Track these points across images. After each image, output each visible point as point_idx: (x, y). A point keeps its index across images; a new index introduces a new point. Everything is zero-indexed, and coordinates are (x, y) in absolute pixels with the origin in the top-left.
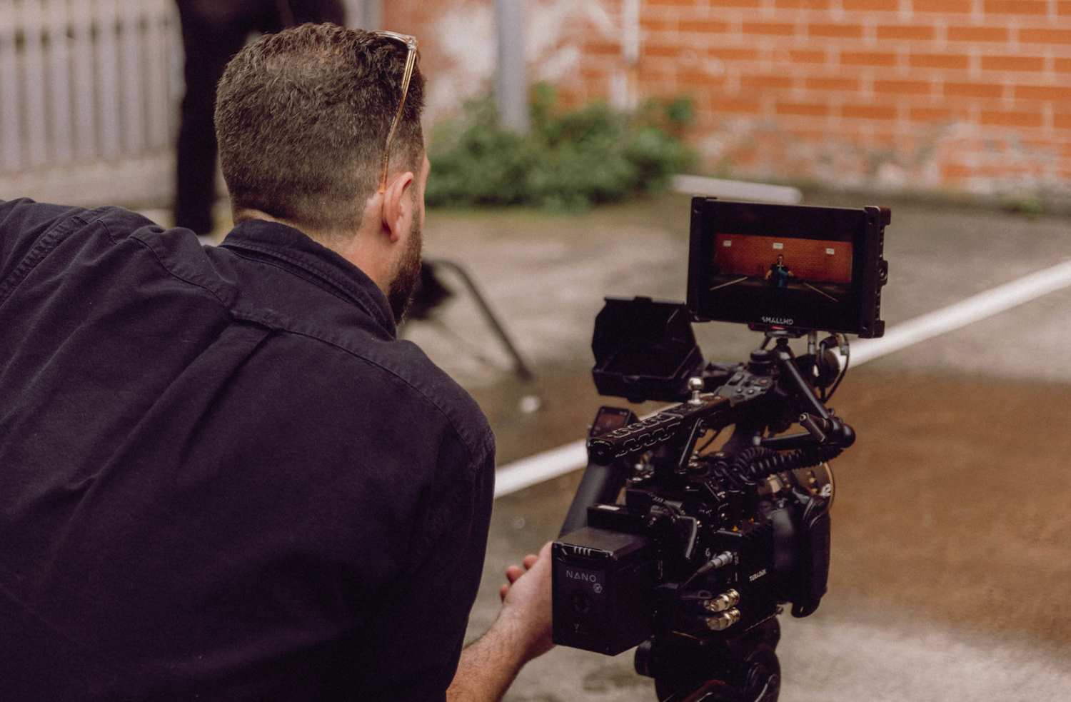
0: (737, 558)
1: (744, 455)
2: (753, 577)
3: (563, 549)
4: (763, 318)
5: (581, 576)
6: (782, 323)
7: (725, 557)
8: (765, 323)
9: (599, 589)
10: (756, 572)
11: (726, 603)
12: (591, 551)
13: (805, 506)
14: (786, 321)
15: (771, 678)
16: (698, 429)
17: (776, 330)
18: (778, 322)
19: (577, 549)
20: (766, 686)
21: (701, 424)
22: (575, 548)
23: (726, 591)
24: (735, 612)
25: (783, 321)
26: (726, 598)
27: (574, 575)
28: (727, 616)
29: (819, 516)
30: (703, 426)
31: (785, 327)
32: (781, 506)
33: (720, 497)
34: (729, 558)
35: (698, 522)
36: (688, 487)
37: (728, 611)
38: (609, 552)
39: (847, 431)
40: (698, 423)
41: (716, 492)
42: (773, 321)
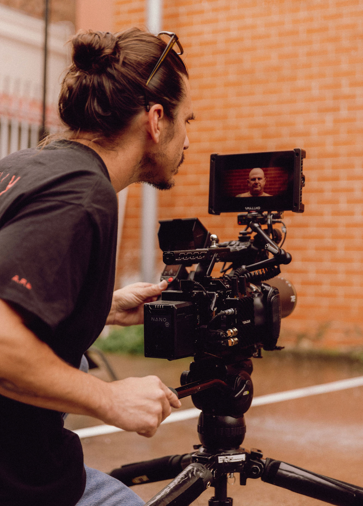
0: (236, 311)
1: (238, 271)
2: (245, 322)
3: (149, 307)
4: (246, 208)
5: (159, 319)
6: (255, 209)
7: (230, 311)
8: (247, 210)
9: (168, 325)
10: (246, 320)
11: (231, 333)
12: (164, 306)
13: (268, 291)
14: (257, 208)
15: (247, 381)
16: (215, 258)
17: (252, 212)
18: (253, 209)
19: (157, 306)
20: (245, 385)
21: (217, 256)
22: (156, 305)
23: (232, 328)
24: (236, 339)
25: (255, 208)
26: (231, 331)
27: (155, 319)
28: (232, 340)
29: (276, 296)
30: (218, 257)
31: (257, 211)
32: (256, 296)
33: (227, 287)
34: (232, 312)
35: (217, 294)
36: (211, 283)
37: (232, 338)
38: (173, 305)
39: (288, 256)
40: (215, 255)
41: (225, 285)
42: (251, 209)
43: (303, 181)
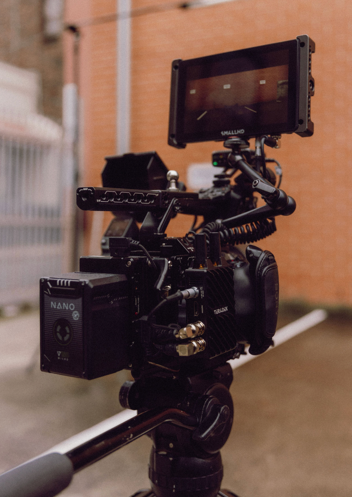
0: (202, 292)
1: (209, 226)
2: (218, 312)
3: (48, 283)
4: (222, 133)
5: (62, 305)
6: (236, 133)
7: (192, 291)
8: (224, 136)
10: (220, 307)
11: (194, 332)
12: (71, 282)
13: (257, 259)
14: (239, 132)
15: (222, 408)
16: (173, 207)
17: (231, 138)
18: (233, 134)
19: (60, 281)
20: (219, 414)
21: (176, 202)
22: (58, 280)
23: (194, 322)
24: (202, 341)
25: (237, 132)
26: (193, 327)
27: (57, 305)
28: (194, 343)
29: (269, 266)
30: (177, 205)
31: (238, 136)
32: (238, 266)
33: (190, 250)
34: (196, 293)
35: (169, 262)
36: (164, 244)
37: (194, 339)
38: (85, 280)
40: (174, 201)
41: (187, 247)
42: (229, 133)
43: (311, 87)
